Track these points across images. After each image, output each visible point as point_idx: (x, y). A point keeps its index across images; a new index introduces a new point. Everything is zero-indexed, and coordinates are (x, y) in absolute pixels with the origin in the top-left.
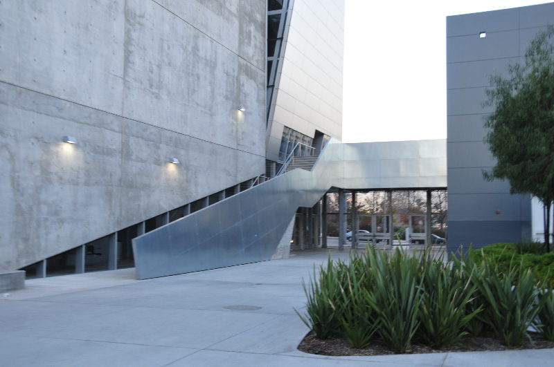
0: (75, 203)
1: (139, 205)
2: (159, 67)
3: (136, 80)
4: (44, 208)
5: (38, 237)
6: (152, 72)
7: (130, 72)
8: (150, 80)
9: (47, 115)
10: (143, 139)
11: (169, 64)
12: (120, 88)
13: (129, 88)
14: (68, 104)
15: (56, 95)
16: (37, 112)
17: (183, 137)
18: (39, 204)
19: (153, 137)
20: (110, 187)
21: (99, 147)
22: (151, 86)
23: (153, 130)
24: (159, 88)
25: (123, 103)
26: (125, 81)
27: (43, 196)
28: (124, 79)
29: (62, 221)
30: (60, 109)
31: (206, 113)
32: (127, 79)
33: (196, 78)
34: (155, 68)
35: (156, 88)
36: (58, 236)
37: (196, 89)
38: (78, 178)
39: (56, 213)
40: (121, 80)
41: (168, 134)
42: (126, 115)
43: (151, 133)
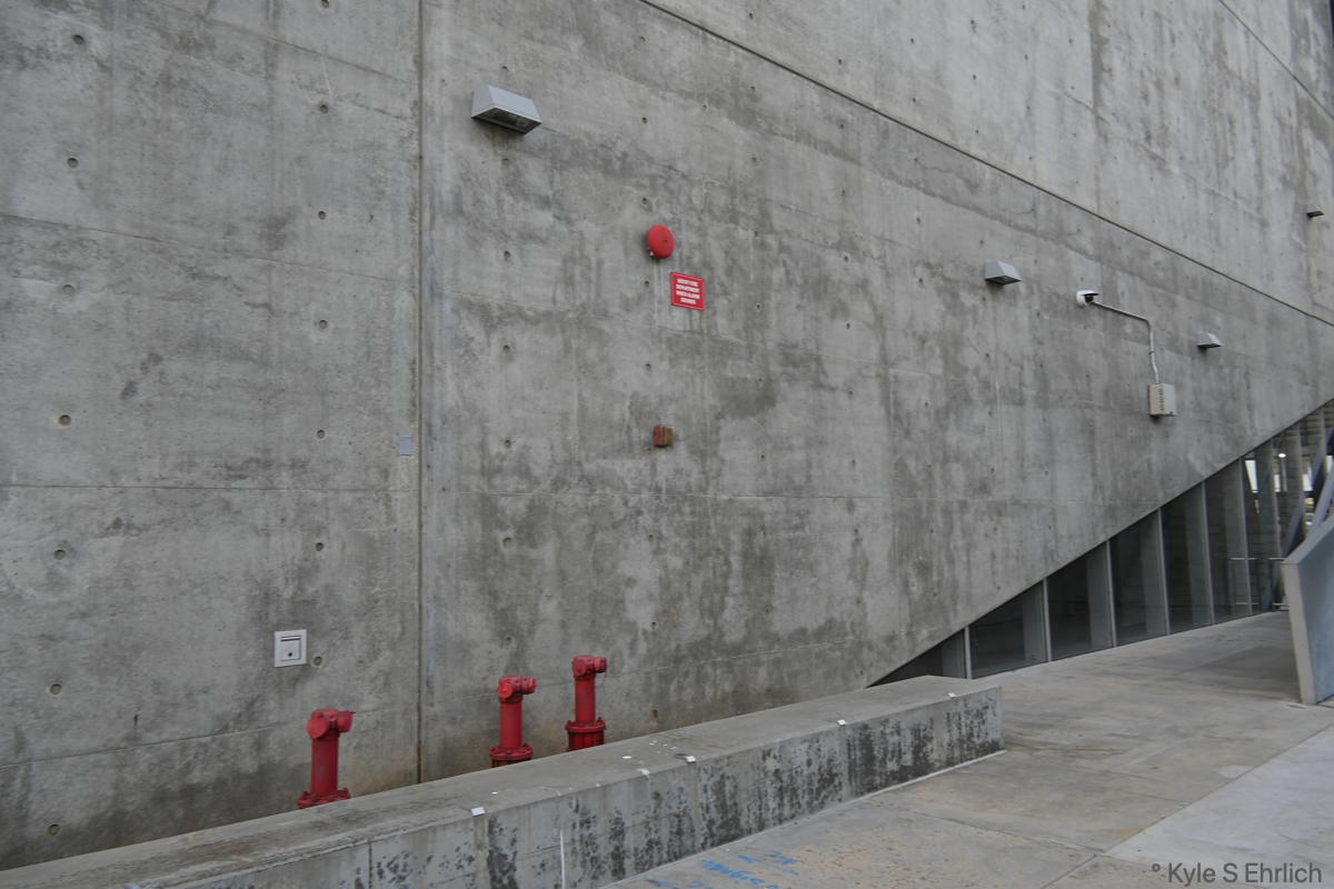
0: (1021, 458)
1: (1149, 462)
2: (1159, 85)
3: (1118, 120)
4: (958, 474)
5: (951, 561)
6: (1145, 97)
7: (1105, 93)
8: (1145, 121)
9: (946, 199)
10: (1142, 278)
11: (1177, 80)
12: (1088, 136)
13: (1106, 140)
14: (988, 173)
15: (961, 144)
16: (925, 192)
17: (1216, 279)
18: (946, 460)
19: (1161, 275)
20: (1088, 412)
21: (1058, 296)
22: (1148, 137)
23: (1159, 255)
24: (1163, 145)
25: (1097, 179)
26: (1098, 119)
27: (953, 437)
28: (1094, 111)
29: (999, 510)
30: (973, 186)
31: (1251, 217)
32: (1100, 111)
33: (1228, 125)
34: (1152, 89)
35: (1158, 144)
36: (993, 556)
37: (1230, 154)
38: (1022, 384)
39: (984, 488)
40: (1089, 116)
41: (1189, 268)
42: (1106, 213)
43: (1157, 264)
